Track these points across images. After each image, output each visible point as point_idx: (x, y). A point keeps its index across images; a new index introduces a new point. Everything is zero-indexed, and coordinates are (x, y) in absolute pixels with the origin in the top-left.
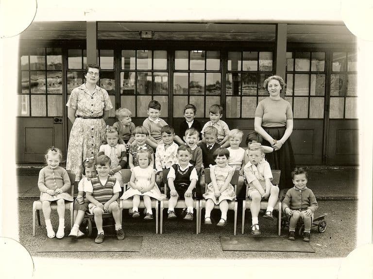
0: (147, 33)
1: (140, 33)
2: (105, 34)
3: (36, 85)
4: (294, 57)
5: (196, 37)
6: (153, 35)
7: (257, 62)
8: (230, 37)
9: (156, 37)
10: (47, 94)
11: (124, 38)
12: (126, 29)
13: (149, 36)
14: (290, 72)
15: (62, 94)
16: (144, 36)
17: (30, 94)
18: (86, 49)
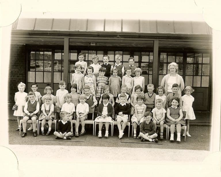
0: (93, 43)
1: (90, 43)
2: (73, 43)
3: (38, 66)
4: (167, 55)
5: (118, 45)
6: (96, 44)
7: (148, 57)
8: (134, 45)
9: (98, 45)
10: (44, 72)
11: (83, 45)
12: (83, 41)
13: (94, 45)
14: (165, 63)
15: (51, 72)
16: (92, 45)
17: (35, 71)
18: (64, 50)
